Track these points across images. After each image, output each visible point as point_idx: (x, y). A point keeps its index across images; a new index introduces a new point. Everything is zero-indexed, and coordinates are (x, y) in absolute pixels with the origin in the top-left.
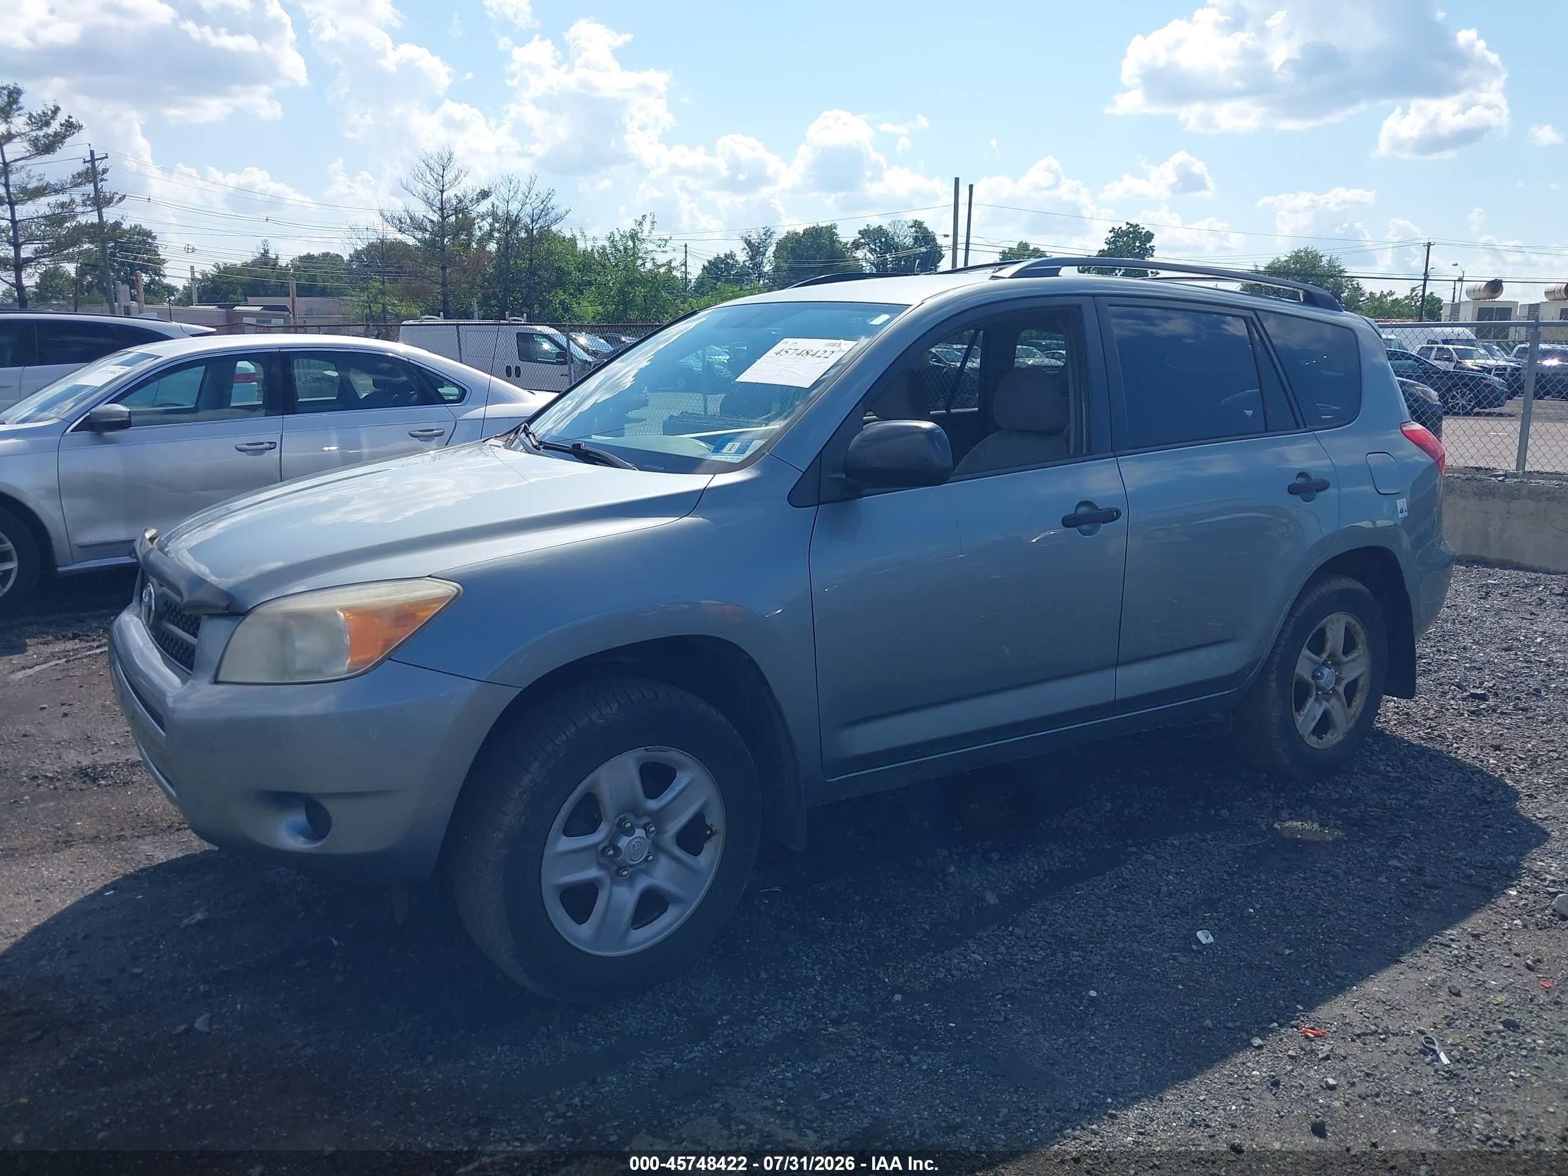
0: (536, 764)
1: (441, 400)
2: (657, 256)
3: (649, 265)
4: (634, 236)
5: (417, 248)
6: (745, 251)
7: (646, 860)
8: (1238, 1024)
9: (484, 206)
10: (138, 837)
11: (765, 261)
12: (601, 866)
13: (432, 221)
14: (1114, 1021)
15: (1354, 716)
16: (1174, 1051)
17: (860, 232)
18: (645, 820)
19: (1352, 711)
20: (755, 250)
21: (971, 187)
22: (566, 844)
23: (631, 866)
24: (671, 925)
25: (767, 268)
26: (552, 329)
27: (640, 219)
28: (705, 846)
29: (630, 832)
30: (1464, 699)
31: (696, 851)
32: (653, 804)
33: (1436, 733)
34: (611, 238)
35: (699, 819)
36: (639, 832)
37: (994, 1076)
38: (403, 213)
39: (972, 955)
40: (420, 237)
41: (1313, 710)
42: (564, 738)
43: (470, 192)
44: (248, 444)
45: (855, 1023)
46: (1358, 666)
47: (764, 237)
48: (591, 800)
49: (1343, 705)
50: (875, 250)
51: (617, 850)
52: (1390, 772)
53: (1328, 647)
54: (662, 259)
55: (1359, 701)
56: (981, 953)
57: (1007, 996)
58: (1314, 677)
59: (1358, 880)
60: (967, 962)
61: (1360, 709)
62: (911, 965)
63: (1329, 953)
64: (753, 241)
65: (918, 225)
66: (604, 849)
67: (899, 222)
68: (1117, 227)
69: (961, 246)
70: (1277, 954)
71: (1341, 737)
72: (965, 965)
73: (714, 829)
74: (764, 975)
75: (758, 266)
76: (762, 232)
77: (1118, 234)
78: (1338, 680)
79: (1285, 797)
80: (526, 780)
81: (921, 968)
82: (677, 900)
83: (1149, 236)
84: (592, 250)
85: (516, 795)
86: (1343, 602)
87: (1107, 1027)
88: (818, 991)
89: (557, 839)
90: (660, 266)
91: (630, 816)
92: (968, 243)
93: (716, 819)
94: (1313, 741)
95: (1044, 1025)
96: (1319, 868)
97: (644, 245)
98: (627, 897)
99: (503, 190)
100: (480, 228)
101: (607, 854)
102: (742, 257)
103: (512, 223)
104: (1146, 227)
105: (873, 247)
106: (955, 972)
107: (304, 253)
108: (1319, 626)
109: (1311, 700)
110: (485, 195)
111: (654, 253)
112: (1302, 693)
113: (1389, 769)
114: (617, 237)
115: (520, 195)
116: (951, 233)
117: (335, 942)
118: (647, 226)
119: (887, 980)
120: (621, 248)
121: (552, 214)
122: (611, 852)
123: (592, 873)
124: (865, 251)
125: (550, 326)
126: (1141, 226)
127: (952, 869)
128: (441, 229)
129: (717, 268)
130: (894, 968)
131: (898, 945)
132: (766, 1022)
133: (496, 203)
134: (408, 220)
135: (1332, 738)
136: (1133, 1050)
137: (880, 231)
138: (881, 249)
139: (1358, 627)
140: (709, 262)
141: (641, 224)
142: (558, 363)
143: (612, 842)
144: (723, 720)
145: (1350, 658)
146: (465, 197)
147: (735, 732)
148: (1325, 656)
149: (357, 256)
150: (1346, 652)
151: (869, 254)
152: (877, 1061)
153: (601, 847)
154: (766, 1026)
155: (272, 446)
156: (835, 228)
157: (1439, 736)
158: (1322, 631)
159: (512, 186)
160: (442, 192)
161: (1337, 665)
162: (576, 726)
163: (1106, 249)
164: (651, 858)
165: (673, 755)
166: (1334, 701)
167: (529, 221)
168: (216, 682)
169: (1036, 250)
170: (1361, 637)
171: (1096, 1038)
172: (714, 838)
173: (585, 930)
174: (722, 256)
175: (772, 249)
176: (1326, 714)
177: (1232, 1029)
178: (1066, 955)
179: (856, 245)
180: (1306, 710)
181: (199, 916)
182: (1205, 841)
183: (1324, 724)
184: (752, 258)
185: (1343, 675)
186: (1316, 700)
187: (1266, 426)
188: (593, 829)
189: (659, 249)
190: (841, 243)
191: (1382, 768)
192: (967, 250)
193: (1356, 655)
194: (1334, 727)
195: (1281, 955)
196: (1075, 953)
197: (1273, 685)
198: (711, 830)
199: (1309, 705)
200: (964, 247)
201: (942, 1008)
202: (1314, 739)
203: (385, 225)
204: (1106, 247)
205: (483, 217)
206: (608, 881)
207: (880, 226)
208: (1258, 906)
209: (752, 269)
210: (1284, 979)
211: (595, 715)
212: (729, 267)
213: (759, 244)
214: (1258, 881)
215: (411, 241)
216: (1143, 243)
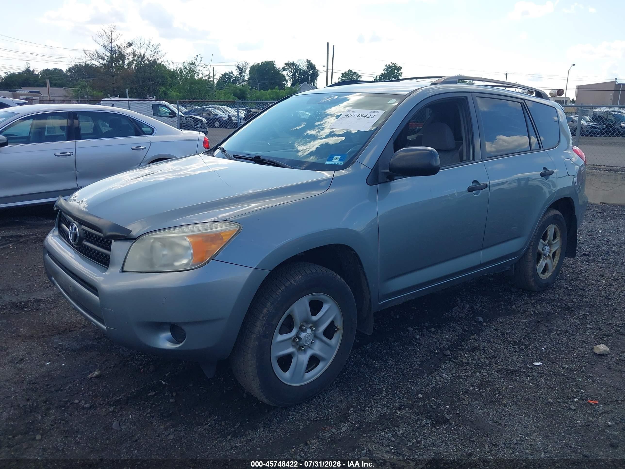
0: (269, 304)
1: (144, 134)
2: (203, 72)
3: (201, 76)
4: (192, 64)
5: (101, 67)
6: (237, 71)
7: (311, 343)
8: (562, 400)
9: (129, 50)
10: (52, 335)
11: (245, 75)
12: (294, 346)
13: (106, 55)
14: (512, 401)
15: (555, 265)
16: (542, 414)
17: (285, 64)
18: (310, 325)
19: (554, 263)
20: (241, 70)
21: (333, 46)
22: (280, 338)
23: (305, 346)
24: (321, 370)
25: (246, 78)
26: (167, 103)
27: (196, 57)
28: (334, 335)
29: (305, 331)
30: (581, 256)
31: (330, 338)
32: (315, 318)
33: (578, 270)
34: (184, 64)
35: (332, 323)
36: (309, 331)
37: (475, 430)
38: (94, 52)
39: (443, 375)
40: (102, 62)
41: (542, 263)
42: (280, 291)
43: (123, 43)
44: (60, 153)
45: (407, 409)
46: (557, 246)
47: (245, 65)
48: (290, 318)
49: (551, 261)
50: (291, 71)
51: (300, 339)
52: (568, 287)
53: (548, 238)
54: (206, 73)
55: (557, 259)
56: (446, 373)
57: (465, 392)
58: (543, 250)
59: (579, 334)
60: (442, 378)
61: (557, 262)
62: (420, 380)
63: (582, 366)
64: (240, 67)
65: (308, 61)
66: (294, 339)
67: (301, 60)
68: (388, 65)
69: (330, 71)
70: (563, 368)
71: (550, 274)
72: (442, 380)
73: (338, 328)
74: (360, 389)
75: (242, 77)
76: (244, 63)
77: (388, 67)
78: (550, 251)
79: (533, 299)
80: (265, 311)
81: (424, 382)
82: (324, 359)
83: (400, 68)
84: (176, 69)
85: (261, 318)
86: (555, 220)
87: (511, 404)
88: (386, 395)
89: (277, 336)
90: (205, 76)
91: (304, 324)
92: (332, 70)
93: (339, 324)
94: (541, 276)
95: (485, 404)
96: (561, 329)
97: (198, 67)
98: (304, 358)
99: (138, 43)
100: (128, 59)
101: (296, 341)
102: (236, 73)
103: (142, 58)
104: (399, 64)
105: (291, 70)
106: (440, 383)
107: (45, 68)
108: (546, 229)
109: (542, 260)
110: (130, 45)
111: (202, 71)
112: (539, 256)
113: (567, 286)
114: (187, 64)
115: (145, 46)
116: (326, 65)
117: (164, 383)
118: (199, 59)
119: (412, 388)
120: (189, 69)
121: (160, 54)
122: (298, 340)
123: (291, 350)
124: (287, 72)
125: (166, 101)
126: (397, 64)
127: (418, 337)
128: (112, 59)
129: (226, 77)
130: (413, 382)
131: (410, 372)
132: (370, 410)
133: (135, 48)
134: (97, 55)
135: (548, 274)
136: (526, 414)
137: (293, 64)
138: (294, 71)
139: (558, 229)
140: (222, 75)
141: (196, 59)
142: (170, 117)
143: (297, 336)
144: (343, 280)
145: (555, 242)
146: (121, 45)
147: (347, 285)
148: (547, 241)
149: (69, 70)
150: (553, 240)
151: (289, 73)
152: (424, 426)
153: (293, 338)
154: (371, 413)
155: (71, 154)
156: (274, 62)
157: (579, 271)
158: (547, 231)
159: (142, 41)
160: (111, 43)
161: (550, 245)
162: (285, 285)
163: (384, 73)
164: (313, 342)
165: (322, 296)
166: (548, 259)
167: (149, 57)
168: (123, 271)
169: (355, 73)
170: (559, 234)
171: (509, 409)
172: (338, 332)
173: (287, 374)
174: (228, 72)
175: (247, 71)
176: (546, 265)
177: (560, 402)
178: (480, 372)
179: (284, 69)
180: (540, 264)
181: (96, 373)
182: (512, 319)
183: (545, 269)
184: (240, 73)
185: (552, 250)
186: (543, 260)
187: (530, 149)
188: (290, 331)
189: (204, 69)
190: (277, 68)
191: (565, 286)
192: (332, 72)
193: (556, 241)
194: (548, 269)
195: (565, 368)
196: (483, 371)
197: (531, 254)
198: (337, 328)
199: (541, 262)
200: (331, 71)
201: (441, 400)
202: (542, 275)
203: (86, 57)
204: (383, 72)
205: (129, 55)
206: (296, 352)
207: (293, 62)
208: (546, 347)
209: (240, 78)
210: (570, 379)
211: (292, 280)
212: (230, 77)
213: (243, 68)
214: (540, 336)
215: (98, 64)
216: (398, 71)
